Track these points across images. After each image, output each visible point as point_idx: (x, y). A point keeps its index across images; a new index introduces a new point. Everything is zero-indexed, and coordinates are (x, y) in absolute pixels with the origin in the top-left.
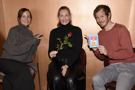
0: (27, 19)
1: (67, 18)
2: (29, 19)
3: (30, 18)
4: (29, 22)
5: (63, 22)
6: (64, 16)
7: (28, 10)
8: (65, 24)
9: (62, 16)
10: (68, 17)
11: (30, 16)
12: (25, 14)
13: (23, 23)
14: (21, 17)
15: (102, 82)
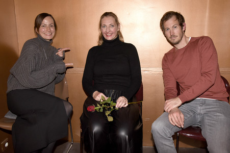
0: (48, 28)
1: (112, 29)
2: (53, 29)
3: (54, 27)
4: (53, 34)
5: (107, 36)
6: (108, 26)
7: (50, 15)
8: (109, 38)
9: (105, 26)
10: (114, 28)
11: (53, 25)
12: (46, 21)
13: (43, 36)
14: (39, 27)
15: (168, 132)
